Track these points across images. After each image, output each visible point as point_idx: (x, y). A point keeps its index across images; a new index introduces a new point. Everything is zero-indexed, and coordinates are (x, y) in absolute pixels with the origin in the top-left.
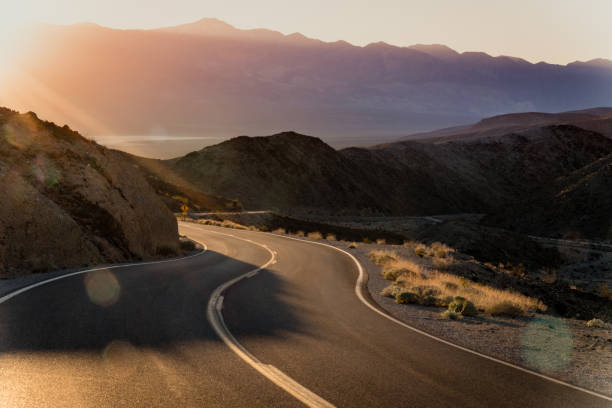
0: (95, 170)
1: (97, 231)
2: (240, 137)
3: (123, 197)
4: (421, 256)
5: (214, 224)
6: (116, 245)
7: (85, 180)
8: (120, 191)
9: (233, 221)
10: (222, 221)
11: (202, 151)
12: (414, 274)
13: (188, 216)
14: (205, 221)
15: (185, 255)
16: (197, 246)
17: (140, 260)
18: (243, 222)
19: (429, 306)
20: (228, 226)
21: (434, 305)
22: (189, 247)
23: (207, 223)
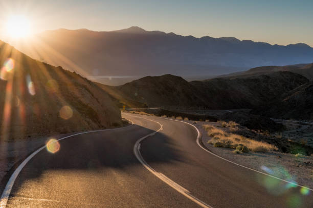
0: (86, 91)
1: (87, 116)
2: (147, 77)
3: (98, 101)
4: (224, 127)
5: (137, 113)
6: (95, 122)
8: (97, 99)
9: (144, 112)
10: (140, 112)
11: (131, 83)
12: (221, 135)
13: (126, 110)
14: (132, 112)
15: (124, 126)
16: (129, 122)
17: (105, 128)
18: (149, 112)
19: (228, 148)
20: (142, 114)
21: (230, 148)
22: (126, 123)
23: (133, 113)
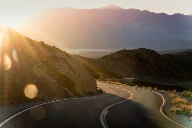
0: (64, 63)
1: (65, 86)
2: (123, 50)
3: (75, 73)
5: (112, 83)
6: (72, 91)
7: (61, 66)
8: (74, 70)
9: (119, 82)
10: (115, 82)
11: (109, 55)
12: (183, 103)
13: (103, 80)
14: (108, 82)
15: (98, 95)
16: (104, 91)
17: (81, 96)
18: (123, 82)
19: (187, 115)
20: (117, 84)
21: (189, 115)
22: (100, 92)
23: (109, 83)
